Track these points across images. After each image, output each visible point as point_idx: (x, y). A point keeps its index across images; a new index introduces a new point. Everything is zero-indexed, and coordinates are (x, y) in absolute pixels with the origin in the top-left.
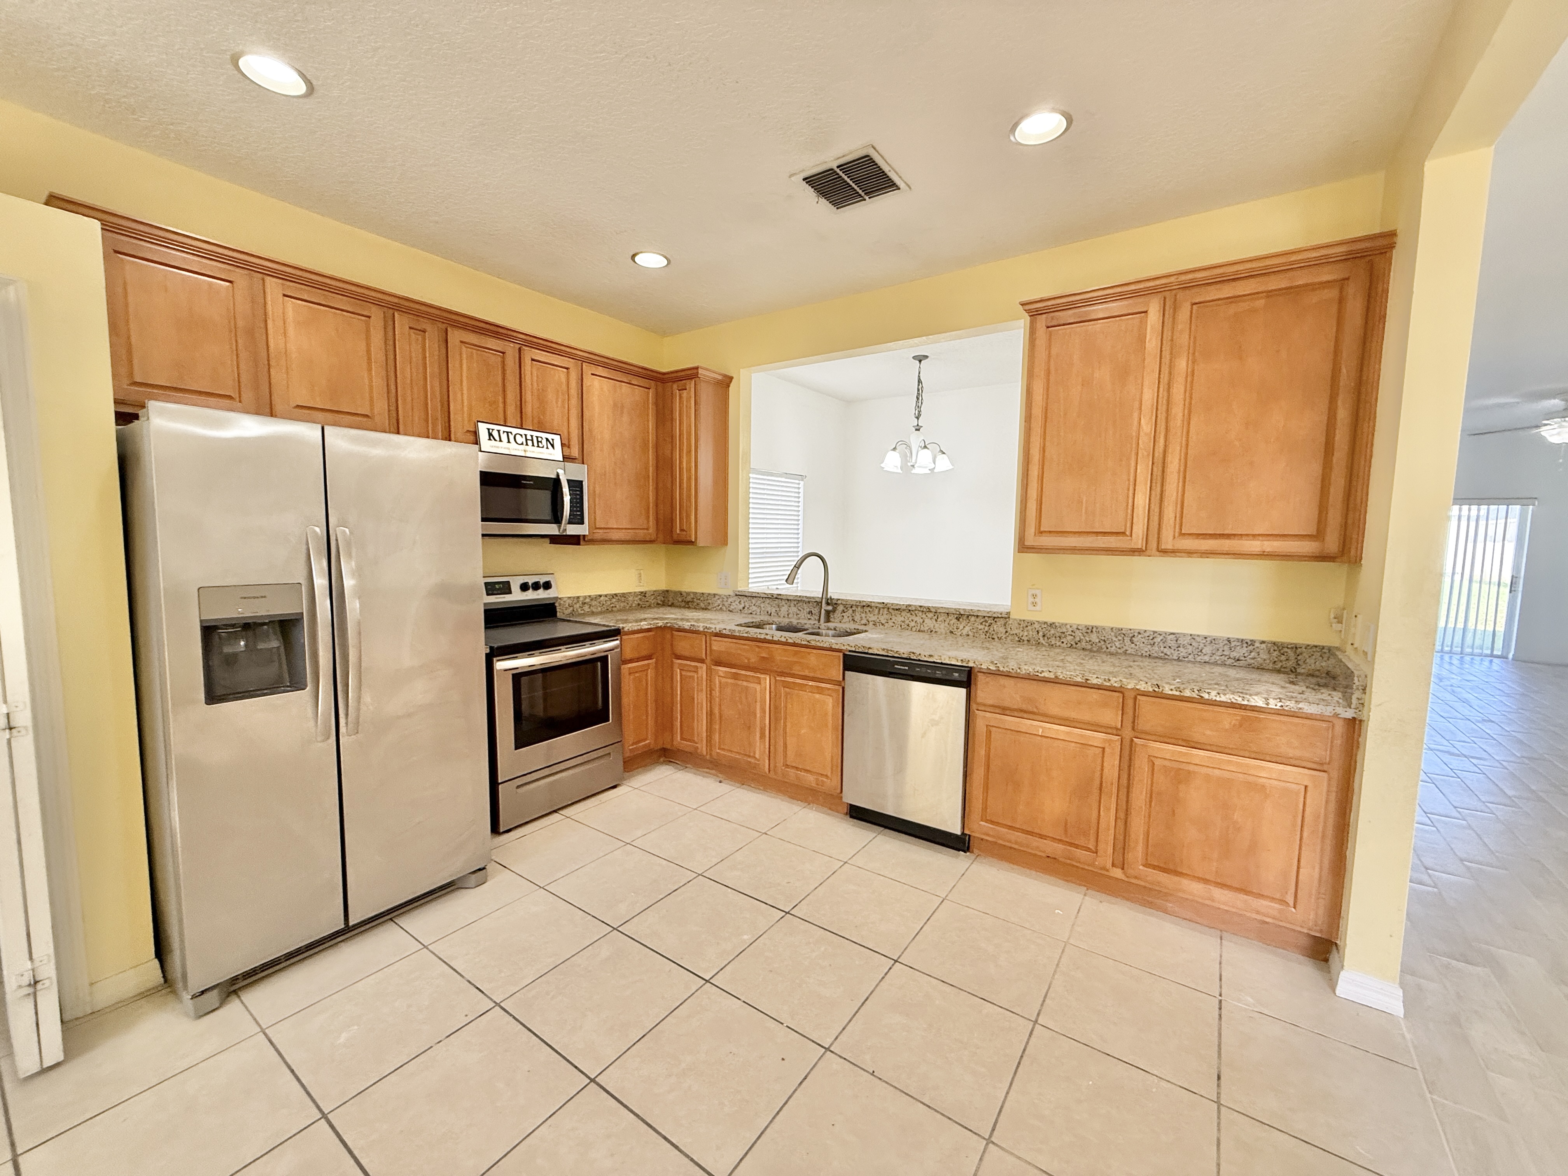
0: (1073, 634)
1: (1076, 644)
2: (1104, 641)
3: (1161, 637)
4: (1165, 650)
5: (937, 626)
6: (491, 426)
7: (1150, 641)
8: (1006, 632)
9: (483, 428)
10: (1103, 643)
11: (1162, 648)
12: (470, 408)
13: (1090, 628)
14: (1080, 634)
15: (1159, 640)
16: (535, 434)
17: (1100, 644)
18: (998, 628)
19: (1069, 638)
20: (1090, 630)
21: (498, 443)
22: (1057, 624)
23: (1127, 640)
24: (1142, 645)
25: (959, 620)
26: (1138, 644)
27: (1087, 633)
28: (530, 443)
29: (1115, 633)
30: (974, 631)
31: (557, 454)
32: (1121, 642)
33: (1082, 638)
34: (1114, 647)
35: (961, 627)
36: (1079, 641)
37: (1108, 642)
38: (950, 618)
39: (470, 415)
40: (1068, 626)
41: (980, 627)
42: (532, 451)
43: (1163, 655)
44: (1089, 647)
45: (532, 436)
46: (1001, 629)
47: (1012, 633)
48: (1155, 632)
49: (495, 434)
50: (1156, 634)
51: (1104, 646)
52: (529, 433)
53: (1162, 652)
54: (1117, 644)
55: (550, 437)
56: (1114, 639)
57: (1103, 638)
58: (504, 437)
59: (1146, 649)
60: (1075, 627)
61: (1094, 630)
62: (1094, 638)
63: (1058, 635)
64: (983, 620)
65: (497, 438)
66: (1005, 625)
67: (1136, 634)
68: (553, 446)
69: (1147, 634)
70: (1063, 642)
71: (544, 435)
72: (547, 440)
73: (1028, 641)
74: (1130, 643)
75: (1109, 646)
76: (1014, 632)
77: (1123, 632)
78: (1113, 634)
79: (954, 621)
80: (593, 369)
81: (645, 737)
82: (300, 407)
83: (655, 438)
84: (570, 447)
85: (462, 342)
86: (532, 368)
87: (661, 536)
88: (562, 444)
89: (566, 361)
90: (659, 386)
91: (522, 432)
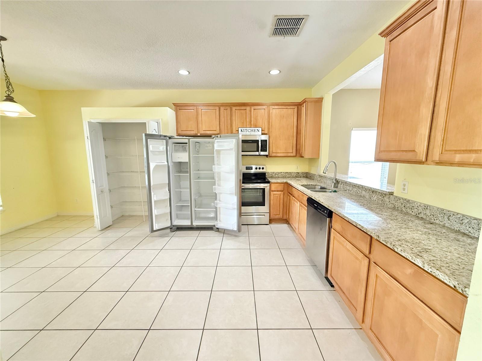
0: (418, 208)
1: (419, 214)
2: (433, 215)
3: (468, 220)
4: (470, 229)
5: (366, 194)
6: (242, 128)
7: (460, 221)
8: (389, 202)
9: (240, 129)
10: (432, 216)
11: (468, 228)
12: (237, 125)
13: (426, 206)
14: (421, 209)
15: (466, 222)
16: (254, 129)
17: (430, 217)
18: (386, 199)
19: (416, 210)
20: (426, 207)
21: (244, 133)
22: (410, 201)
23: (446, 217)
24: (454, 222)
25: (373, 193)
26: (452, 221)
27: (424, 209)
28: (252, 131)
29: (439, 212)
30: (378, 199)
31: (260, 133)
32: (442, 218)
33: (422, 211)
34: (438, 220)
35: (374, 196)
36: (420, 213)
37: (435, 216)
38: (370, 191)
39: (237, 127)
40: (416, 204)
41: (380, 197)
42: (253, 133)
43: (468, 232)
44: (425, 217)
46: (387, 200)
47: (391, 203)
48: (464, 216)
49: (243, 130)
50: (464, 218)
51: (432, 218)
52: (252, 129)
53: (467, 230)
54: (440, 218)
55: (258, 129)
56: (439, 215)
57: (432, 214)
58: (245, 131)
59: (457, 227)
60: (419, 204)
61: (428, 208)
62: (428, 212)
63: (410, 207)
64: (381, 194)
65: (243, 131)
66: (389, 198)
67: (452, 215)
68: (259, 131)
69: (459, 216)
70: (412, 212)
71: (256, 129)
72: (257, 130)
73: (398, 208)
74: (447, 220)
75: (435, 219)
76: (392, 202)
77: (444, 212)
78: (438, 212)
79: (372, 193)
80: (273, 107)
81: (279, 214)
82: (204, 131)
83: (296, 124)
84: (264, 131)
85: (235, 109)
86: (254, 111)
87: (298, 154)
88: (262, 130)
89: (264, 107)
90: (299, 107)
91: (250, 129)
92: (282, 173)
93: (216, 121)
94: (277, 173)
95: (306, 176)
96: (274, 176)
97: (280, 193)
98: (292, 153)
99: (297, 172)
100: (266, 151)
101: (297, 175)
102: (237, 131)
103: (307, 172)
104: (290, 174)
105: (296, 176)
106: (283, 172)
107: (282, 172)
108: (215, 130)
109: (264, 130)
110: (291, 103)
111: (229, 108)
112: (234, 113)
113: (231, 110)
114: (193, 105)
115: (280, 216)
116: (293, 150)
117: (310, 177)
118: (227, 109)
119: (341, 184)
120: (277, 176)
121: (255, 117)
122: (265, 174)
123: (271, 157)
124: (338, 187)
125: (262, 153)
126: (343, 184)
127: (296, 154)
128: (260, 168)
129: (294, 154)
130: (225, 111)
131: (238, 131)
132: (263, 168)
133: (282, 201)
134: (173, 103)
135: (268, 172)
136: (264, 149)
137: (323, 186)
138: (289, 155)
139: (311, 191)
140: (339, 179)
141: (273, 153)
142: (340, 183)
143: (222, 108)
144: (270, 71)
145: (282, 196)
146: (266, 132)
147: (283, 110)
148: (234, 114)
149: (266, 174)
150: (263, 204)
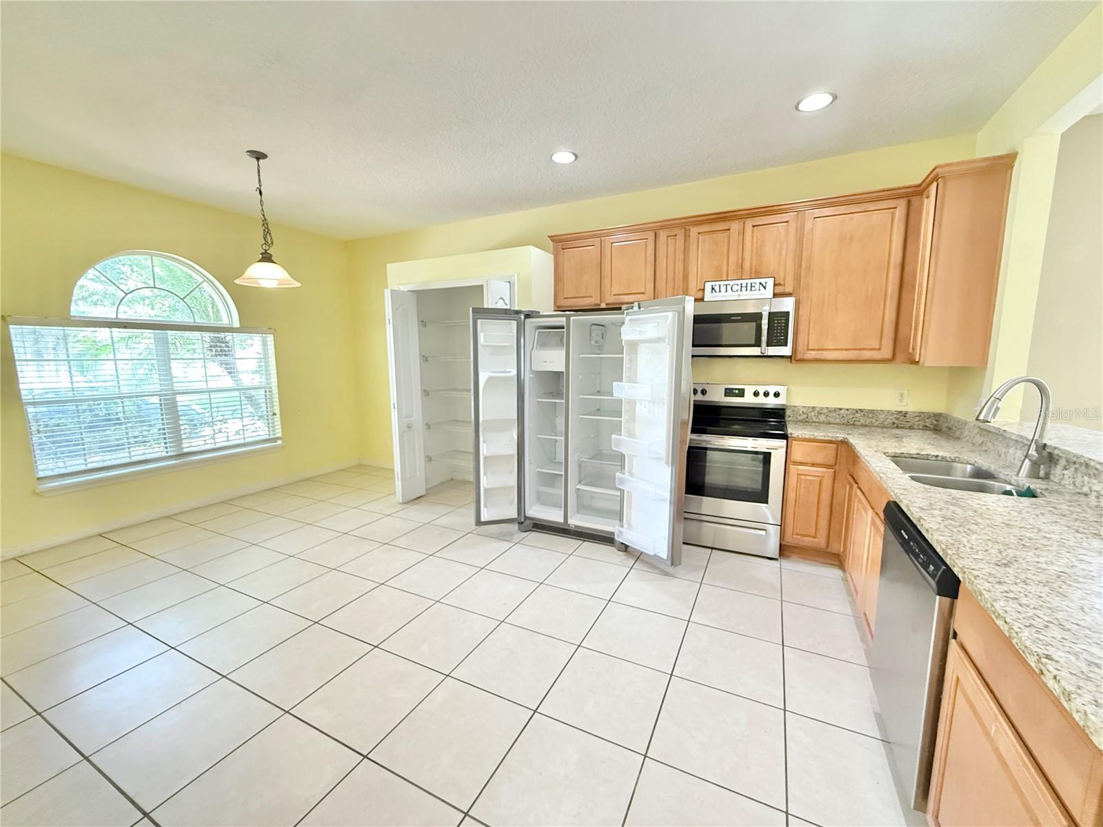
6: (715, 283)
9: (708, 286)
12: (702, 274)
16: (749, 281)
21: (718, 294)
28: (744, 289)
31: (769, 293)
39: (701, 280)
42: (745, 295)
45: (747, 284)
49: (717, 288)
52: (744, 282)
55: (763, 281)
58: (723, 289)
65: (717, 290)
68: (765, 288)
71: (758, 281)
72: (761, 283)
80: (817, 212)
81: (813, 534)
82: (615, 295)
83: (900, 255)
84: (784, 285)
85: (699, 233)
86: (753, 232)
87: (898, 356)
88: (775, 285)
89: (785, 217)
90: (915, 200)
91: (739, 282)
92: (841, 412)
93: (646, 267)
94: (823, 411)
95: (935, 425)
96: (815, 420)
97: (822, 472)
98: (879, 349)
99: (900, 412)
100: (786, 345)
101: (897, 419)
102: (699, 290)
103: (940, 414)
104: (871, 415)
105: (894, 423)
106: (847, 410)
107: (841, 409)
108: (643, 293)
109: (782, 283)
110: (884, 191)
111: (680, 233)
112: (695, 246)
113: (687, 236)
114: (594, 235)
115: (821, 541)
116: (884, 342)
117: (950, 429)
118: (676, 235)
119: (1065, 468)
120: (822, 418)
121: (757, 247)
122: (784, 410)
123: (802, 360)
124: (1052, 477)
125: (773, 351)
126: (1072, 469)
127: (894, 355)
128: (766, 394)
129: (886, 352)
130: (669, 241)
131: (704, 290)
132: (777, 395)
133: (826, 497)
134: (550, 235)
135: (794, 406)
136: (777, 337)
137: (985, 463)
138: (867, 355)
139: (913, 478)
140: (1056, 448)
141: (808, 350)
142: (1062, 462)
143: (663, 235)
144: (798, 104)
145: (827, 483)
146: (789, 289)
147: (851, 219)
148: (693, 247)
149: (788, 412)
150: (761, 496)
